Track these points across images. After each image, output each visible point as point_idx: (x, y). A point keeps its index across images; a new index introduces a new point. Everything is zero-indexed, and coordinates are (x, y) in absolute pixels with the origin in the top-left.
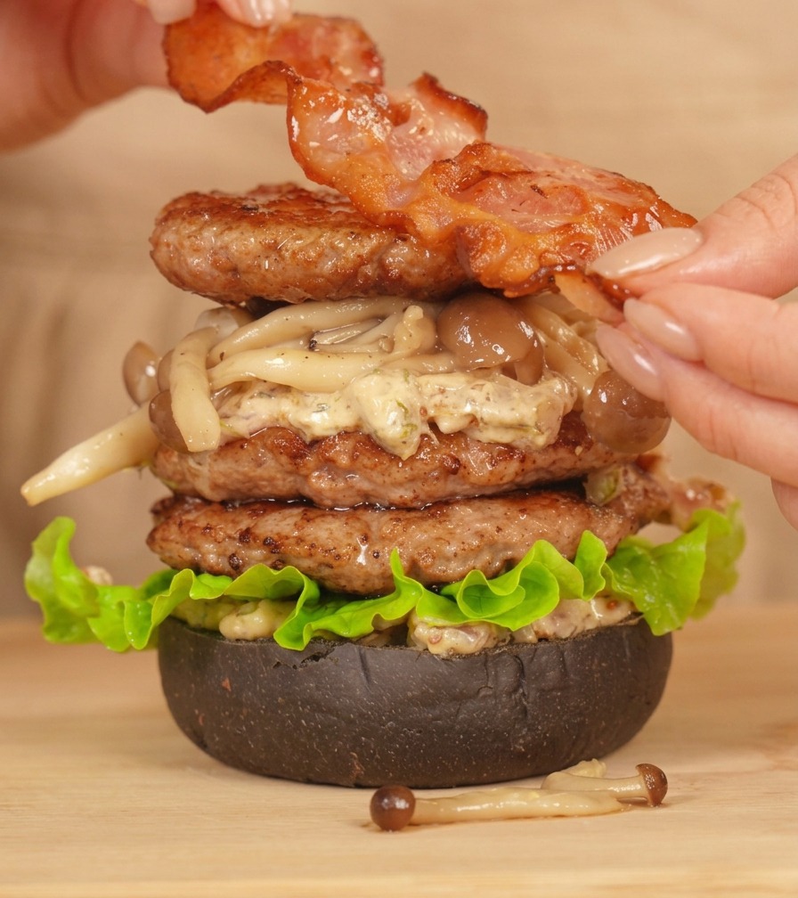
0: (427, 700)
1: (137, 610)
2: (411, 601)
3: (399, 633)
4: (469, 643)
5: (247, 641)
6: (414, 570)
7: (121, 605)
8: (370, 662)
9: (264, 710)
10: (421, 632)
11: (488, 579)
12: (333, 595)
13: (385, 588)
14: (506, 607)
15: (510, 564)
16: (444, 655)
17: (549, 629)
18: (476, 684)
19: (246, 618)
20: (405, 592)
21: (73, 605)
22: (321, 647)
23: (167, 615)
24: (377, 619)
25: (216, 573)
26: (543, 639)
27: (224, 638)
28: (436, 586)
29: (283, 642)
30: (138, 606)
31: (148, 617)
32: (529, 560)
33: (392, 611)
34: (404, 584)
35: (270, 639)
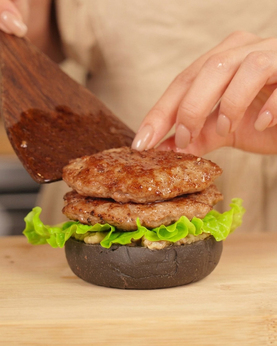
0: (147, 263)
1: (60, 236)
2: (143, 233)
3: (139, 243)
4: (160, 246)
5: (92, 244)
6: (144, 224)
7: (55, 235)
8: (130, 251)
9: (97, 266)
10: (146, 242)
11: (166, 226)
12: (119, 231)
13: (135, 229)
14: (172, 235)
15: (173, 222)
16: (152, 249)
17: (185, 242)
18: (163, 258)
19: (92, 237)
20: (140, 230)
21: (41, 234)
22: (115, 247)
23: (70, 236)
24: (132, 239)
25: (84, 224)
26: (183, 244)
27: (85, 243)
28: (150, 229)
29: (103, 245)
30: (60, 234)
31: (64, 238)
32: (179, 221)
33: (137, 236)
34: (141, 228)
35: (99, 244)
